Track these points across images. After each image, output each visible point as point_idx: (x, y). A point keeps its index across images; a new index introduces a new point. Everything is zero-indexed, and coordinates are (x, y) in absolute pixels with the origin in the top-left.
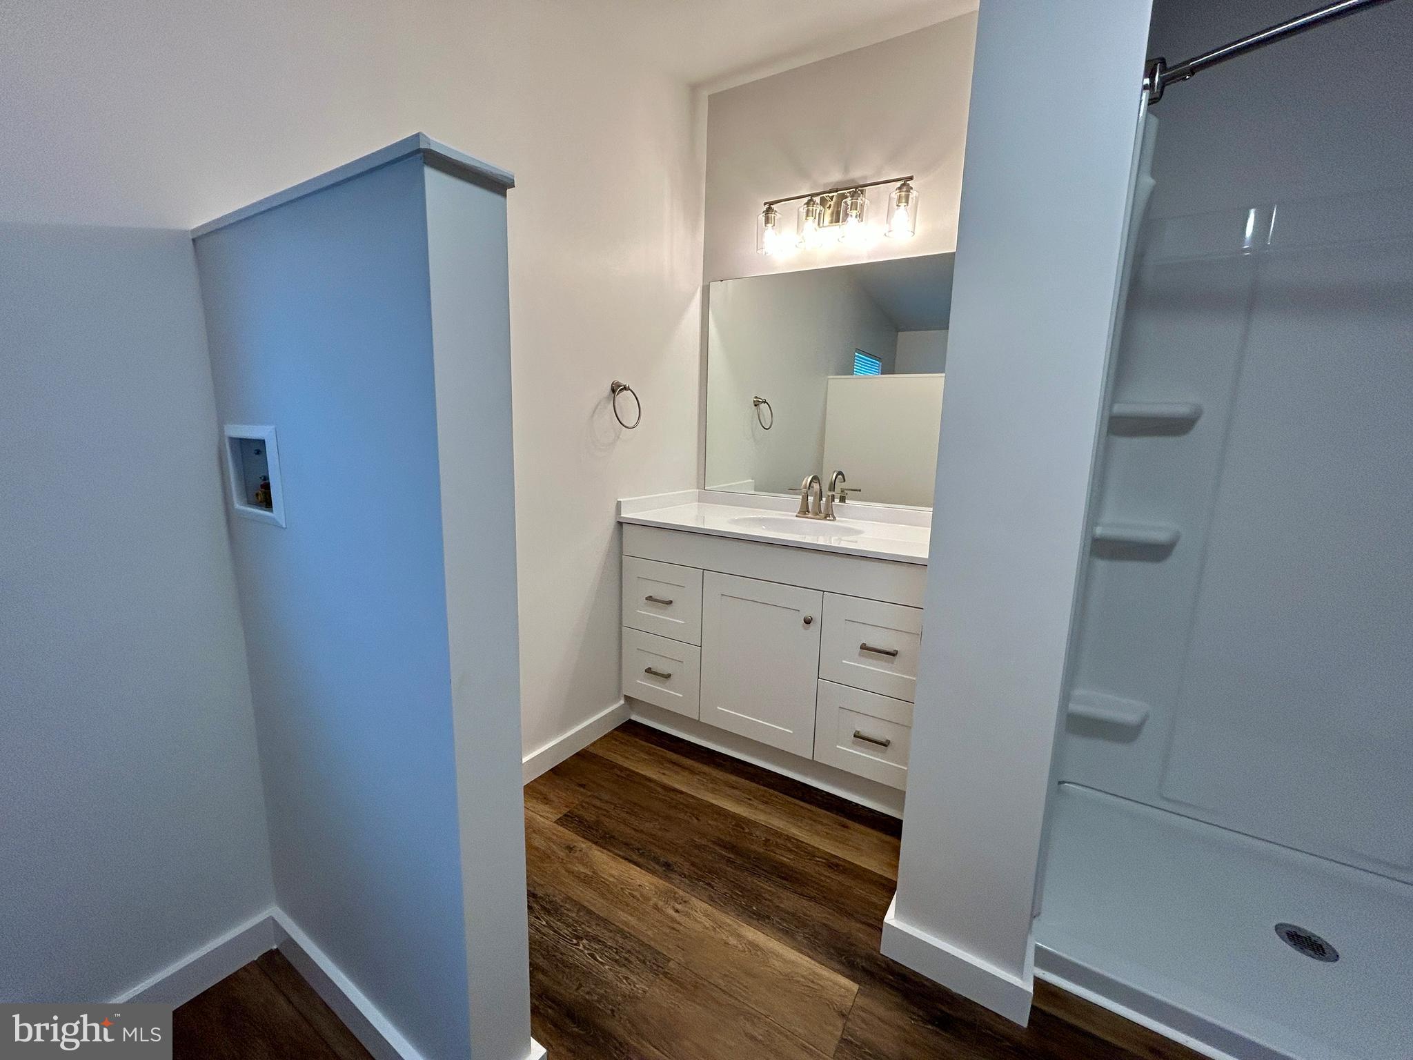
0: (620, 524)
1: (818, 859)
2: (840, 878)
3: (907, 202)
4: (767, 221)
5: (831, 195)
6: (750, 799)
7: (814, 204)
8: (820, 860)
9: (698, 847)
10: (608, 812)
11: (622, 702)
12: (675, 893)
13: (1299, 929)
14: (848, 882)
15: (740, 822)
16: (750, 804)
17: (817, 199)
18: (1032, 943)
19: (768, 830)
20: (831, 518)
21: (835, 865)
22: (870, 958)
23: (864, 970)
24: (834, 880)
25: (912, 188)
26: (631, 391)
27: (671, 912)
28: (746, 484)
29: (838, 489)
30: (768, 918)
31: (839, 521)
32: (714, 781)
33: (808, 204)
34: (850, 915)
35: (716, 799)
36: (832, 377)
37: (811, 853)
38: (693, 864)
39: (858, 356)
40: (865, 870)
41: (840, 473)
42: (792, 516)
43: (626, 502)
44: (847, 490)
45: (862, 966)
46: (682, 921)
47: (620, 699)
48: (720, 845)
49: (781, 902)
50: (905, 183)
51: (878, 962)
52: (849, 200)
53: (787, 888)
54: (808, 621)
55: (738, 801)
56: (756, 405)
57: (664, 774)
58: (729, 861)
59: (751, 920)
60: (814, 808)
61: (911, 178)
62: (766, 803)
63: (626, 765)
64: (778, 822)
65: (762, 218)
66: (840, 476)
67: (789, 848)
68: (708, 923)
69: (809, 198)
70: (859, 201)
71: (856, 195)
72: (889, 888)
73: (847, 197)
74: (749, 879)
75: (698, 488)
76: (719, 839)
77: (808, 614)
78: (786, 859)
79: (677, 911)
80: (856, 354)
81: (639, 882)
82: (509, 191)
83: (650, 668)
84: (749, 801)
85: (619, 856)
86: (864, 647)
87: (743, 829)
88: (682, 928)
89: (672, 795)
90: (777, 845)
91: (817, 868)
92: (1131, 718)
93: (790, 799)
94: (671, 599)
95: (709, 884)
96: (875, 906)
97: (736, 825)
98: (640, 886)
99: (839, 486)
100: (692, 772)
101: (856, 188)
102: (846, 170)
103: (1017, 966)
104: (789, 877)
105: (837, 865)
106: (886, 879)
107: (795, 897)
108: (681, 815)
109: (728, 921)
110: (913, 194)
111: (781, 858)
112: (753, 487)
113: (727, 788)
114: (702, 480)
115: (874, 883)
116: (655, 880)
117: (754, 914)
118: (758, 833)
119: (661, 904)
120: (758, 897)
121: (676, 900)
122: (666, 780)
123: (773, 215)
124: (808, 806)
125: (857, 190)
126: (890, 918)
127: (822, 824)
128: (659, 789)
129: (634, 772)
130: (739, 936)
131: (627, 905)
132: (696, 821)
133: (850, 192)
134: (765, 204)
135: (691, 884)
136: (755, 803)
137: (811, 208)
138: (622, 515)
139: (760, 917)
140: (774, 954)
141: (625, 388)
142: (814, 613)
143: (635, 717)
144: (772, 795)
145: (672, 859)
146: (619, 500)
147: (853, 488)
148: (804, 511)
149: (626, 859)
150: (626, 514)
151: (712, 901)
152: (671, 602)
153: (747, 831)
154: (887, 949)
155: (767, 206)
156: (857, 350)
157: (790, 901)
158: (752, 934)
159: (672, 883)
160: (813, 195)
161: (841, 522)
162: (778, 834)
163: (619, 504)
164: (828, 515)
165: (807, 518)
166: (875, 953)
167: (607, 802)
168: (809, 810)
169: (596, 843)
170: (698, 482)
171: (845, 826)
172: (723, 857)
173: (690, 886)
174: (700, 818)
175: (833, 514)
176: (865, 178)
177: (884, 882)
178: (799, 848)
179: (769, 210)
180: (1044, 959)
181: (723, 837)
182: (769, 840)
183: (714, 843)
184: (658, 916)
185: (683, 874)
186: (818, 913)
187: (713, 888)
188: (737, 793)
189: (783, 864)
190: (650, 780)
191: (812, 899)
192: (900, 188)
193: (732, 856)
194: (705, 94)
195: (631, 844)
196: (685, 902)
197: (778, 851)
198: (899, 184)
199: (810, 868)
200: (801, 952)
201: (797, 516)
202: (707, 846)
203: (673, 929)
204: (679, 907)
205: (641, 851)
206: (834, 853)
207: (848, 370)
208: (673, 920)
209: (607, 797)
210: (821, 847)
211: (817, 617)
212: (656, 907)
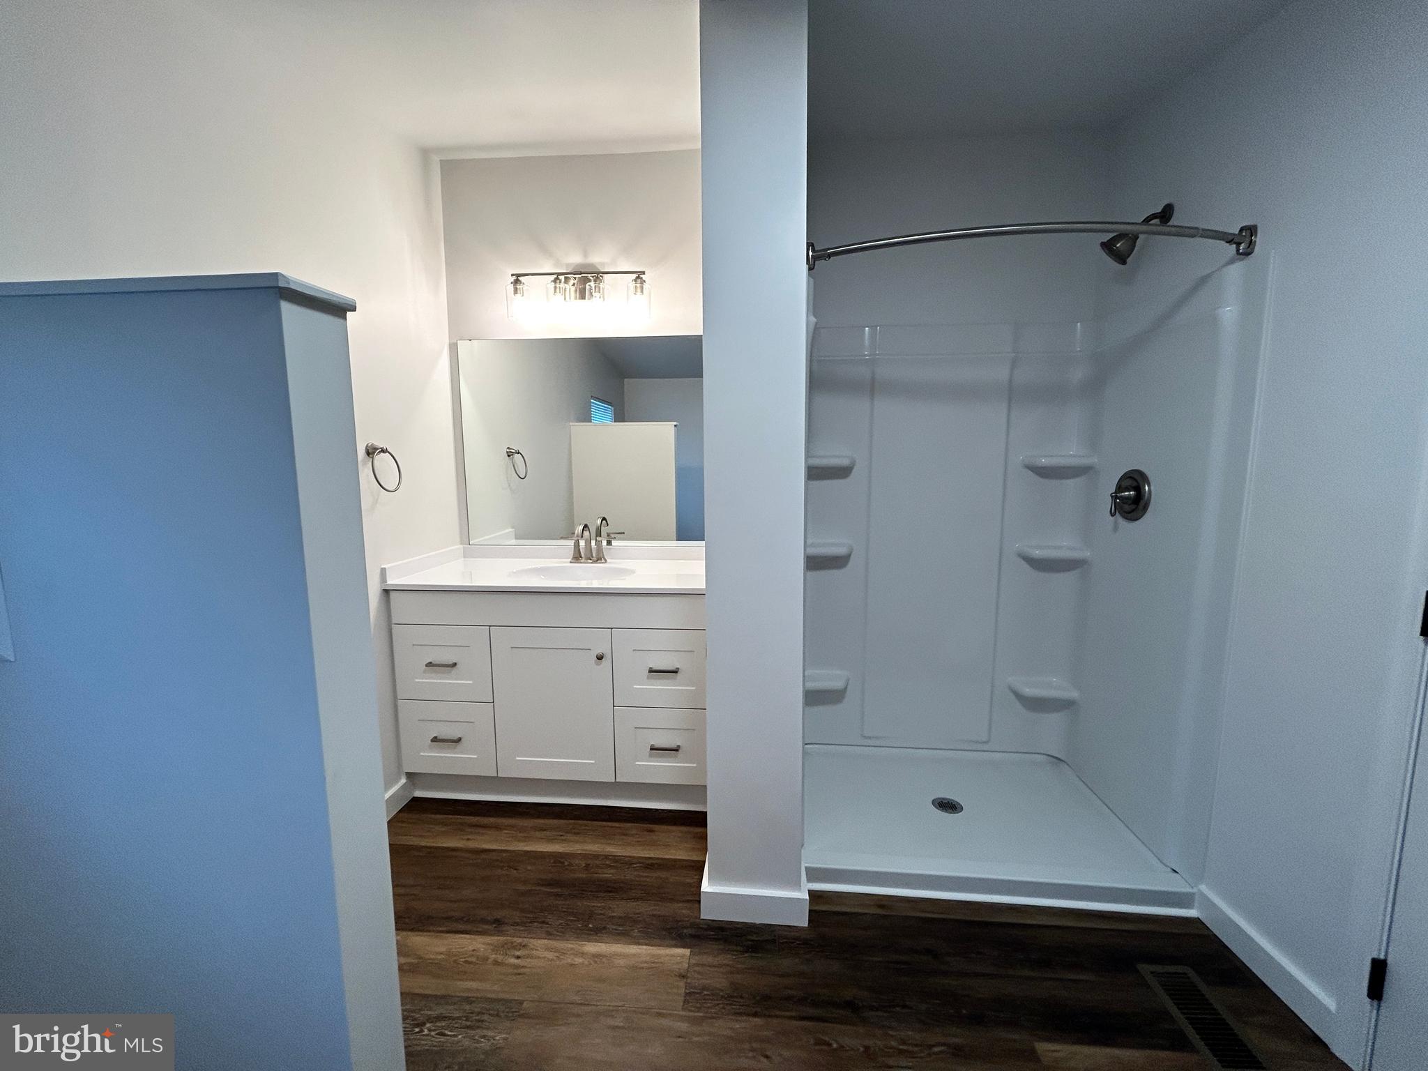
0: (386, 592)
1: (635, 866)
2: (658, 874)
3: (642, 292)
4: (516, 291)
5: (575, 276)
6: (561, 836)
7: (560, 282)
8: (638, 865)
9: (523, 894)
10: (415, 895)
11: (403, 781)
12: (512, 943)
13: (943, 799)
14: (663, 874)
15: (558, 858)
16: (563, 840)
17: (562, 278)
18: (804, 865)
19: (585, 856)
20: (603, 561)
21: (651, 865)
22: (694, 925)
23: (693, 936)
24: (651, 877)
25: (645, 281)
26: (389, 452)
27: (513, 961)
28: (505, 535)
29: (604, 533)
30: (605, 928)
31: (610, 563)
32: (522, 829)
33: (555, 281)
34: (672, 900)
35: (527, 846)
36: (573, 424)
37: (628, 862)
38: (523, 911)
39: (593, 403)
40: (675, 860)
41: (604, 519)
42: (566, 562)
43: (389, 568)
44: (613, 533)
45: (689, 934)
46: (526, 964)
47: (400, 779)
48: (542, 885)
49: (613, 912)
50: (639, 276)
51: (701, 926)
52: (592, 284)
53: (614, 899)
54: (600, 658)
55: (550, 840)
56: (509, 456)
57: (468, 839)
58: (557, 895)
59: (591, 937)
60: (622, 825)
61: (644, 273)
62: (578, 833)
63: (423, 844)
64: (593, 847)
65: (511, 287)
66: (604, 522)
67: (607, 865)
68: (551, 955)
69: (555, 276)
70: (601, 285)
71: (598, 281)
72: (699, 867)
73: (590, 281)
74: (579, 904)
75: (461, 544)
76: (542, 880)
77: (599, 651)
78: (608, 874)
79: (518, 957)
80: (592, 401)
81: (471, 948)
82: (349, 314)
83: (436, 737)
84: (562, 837)
85: (442, 932)
86: (651, 671)
87: (563, 863)
88: (528, 970)
89: (484, 856)
90: (597, 866)
91: (636, 873)
92: (839, 685)
93: (600, 823)
94: (454, 661)
95: (543, 922)
96: (690, 885)
97: (554, 862)
98: (473, 950)
99: (604, 530)
100: (497, 828)
101: (598, 273)
102: (586, 255)
103: (796, 885)
104: (612, 889)
105: (652, 865)
106: (693, 861)
107: (623, 903)
108: (499, 872)
109: (572, 946)
110: (645, 286)
111: (604, 875)
112: (514, 536)
113: (537, 833)
114: (466, 535)
115: (685, 867)
116: (488, 939)
117: (591, 931)
118: (577, 862)
119: (500, 958)
120: (591, 915)
121: (515, 948)
122: (471, 845)
123: (521, 287)
124: (617, 824)
125: (598, 275)
126: (706, 887)
127: (632, 835)
128: (467, 855)
129: (433, 847)
130: (583, 954)
131: (465, 972)
132: (515, 871)
133: (593, 277)
134: (512, 275)
135: (526, 929)
136: (569, 837)
137: (558, 285)
138: (388, 583)
139: (597, 931)
140: (616, 955)
141: (383, 451)
142: (603, 648)
143: (419, 794)
144: (581, 825)
145: (499, 914)
146: (383, 567)
147: (618, 532)
148: (577, 557)
149: (448, 932)
150: (392, 581)
151: (549, 935)
152: (455, 664)
153: (566, 864)
154: (708, 913)
155: (515, 278)
156: (592, 397)
157: (620, 908)
158: (592, 947)
159: (508, 935)
160: (559, 274)
161: (612, 563)
162: (596, 857)
163: (383, 571)
164: (600, 558)
165: (581, 563)
166: (697, 920)
167: (413, 886)
168: (617, 827)
169: (412, 930)
170: (461, 538)
171: (651, 831)
172: (549, 894)
173: (525, 930)
174: (518, 868)
175: (604, 558)
176: (603, 264)
177: (693, 864)
178: (618, 861)
179: (517, 282)
180: (814, 874)
181: (544, 877)
182: (589, 864)
183: (538, 884)
184: (499, 969)
185: (515, 923)
186: (645, 908)
187: (547, 924)
188: (548, 833)
189: (607, 881)
190: (454, 850)
191: (636, 899)
192: (635, 280)
193: (559, 890)
194: (436, 159)
195: (453, 917)
196: (524, 946)
197: (600, 871)
198: (634, 276)
199: (629, 875)
200: (639, 944)
201: (571, 562)
202: (532, 890)
203: (519, 974)
204: (518, 953)
205: (465, 919)
206: (648, 856)
207: (586, 417)
208: (517, 967)
209: (411, 881)
210: (635, 855)
211: (607, 652)
212: (496, 963)
